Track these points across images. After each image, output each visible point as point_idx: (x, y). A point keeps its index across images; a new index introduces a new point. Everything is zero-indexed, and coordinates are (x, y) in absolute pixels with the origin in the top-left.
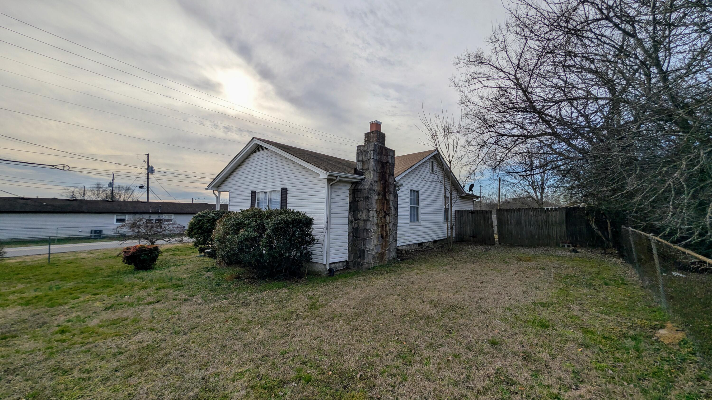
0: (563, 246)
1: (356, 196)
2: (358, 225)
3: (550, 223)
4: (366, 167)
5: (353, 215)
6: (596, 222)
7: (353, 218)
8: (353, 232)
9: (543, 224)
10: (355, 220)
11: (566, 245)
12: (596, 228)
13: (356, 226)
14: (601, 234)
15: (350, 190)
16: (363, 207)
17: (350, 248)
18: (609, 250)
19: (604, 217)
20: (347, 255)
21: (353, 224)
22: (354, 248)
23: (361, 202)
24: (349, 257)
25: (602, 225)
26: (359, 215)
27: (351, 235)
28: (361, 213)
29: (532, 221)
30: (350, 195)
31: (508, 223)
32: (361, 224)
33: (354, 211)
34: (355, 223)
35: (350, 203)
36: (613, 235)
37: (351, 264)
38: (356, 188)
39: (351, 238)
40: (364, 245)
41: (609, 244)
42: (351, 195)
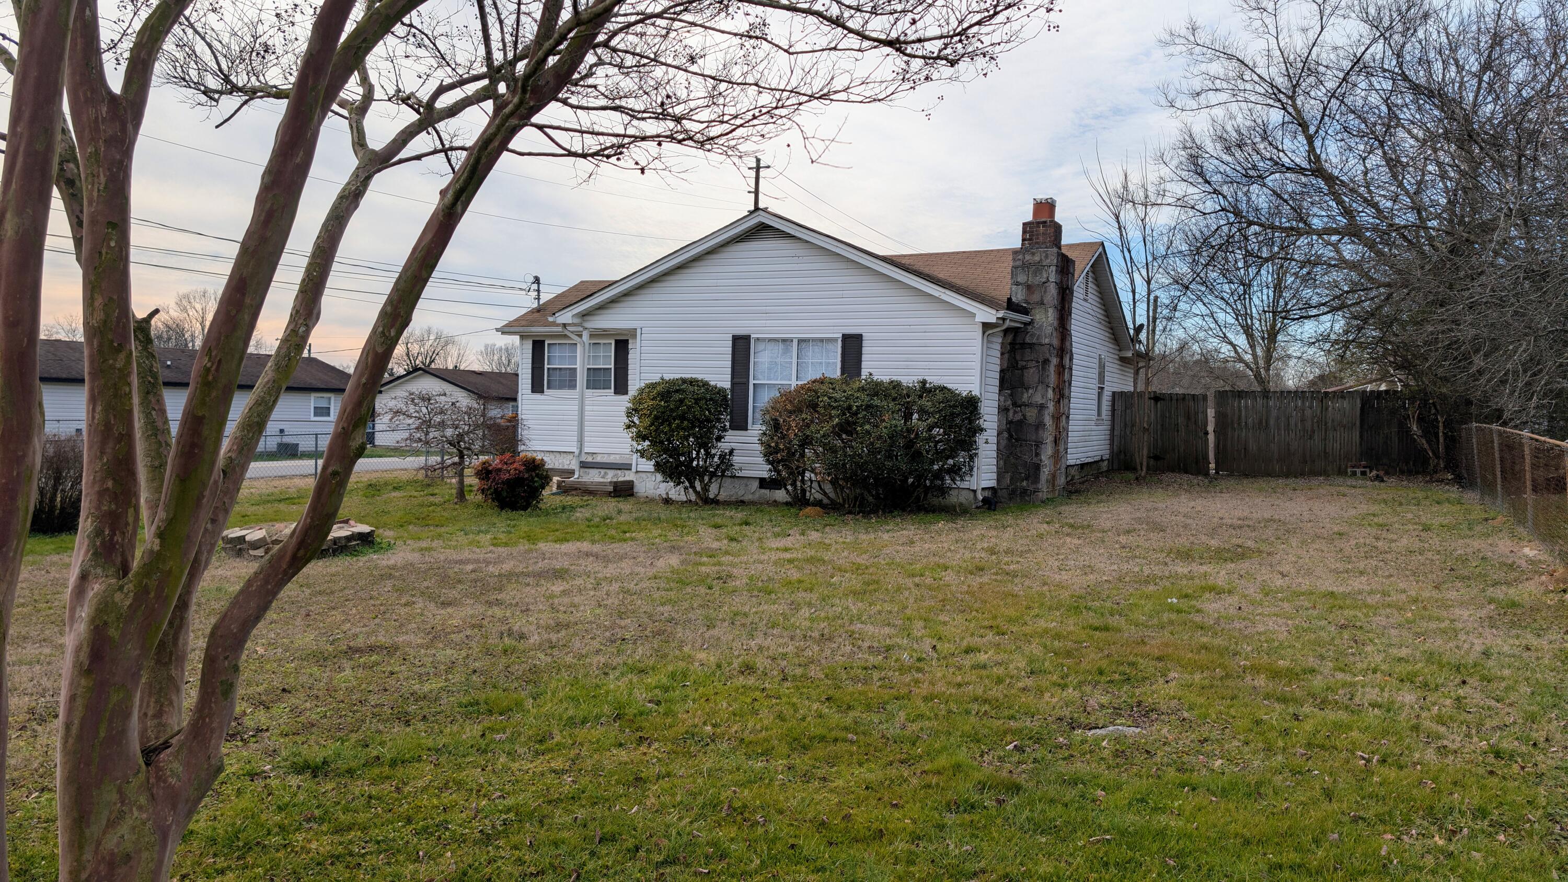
0: (1354, 474)
1: (1018, 357)
2: (1024, 416)
3: (1330, 424)
4: (1036, 297)
5: (1011, 395)
6: (1421, 420)
7: (1009, 402)
8: (1009, 431)
9: (1316, 428)
10: (1015, 404)
11: (1358, 471)
12: (1420, 433)
13: (1018, 417)
14: (1426, 446)
15: (1002, 344)
16: (1036, 380)
17: (1002, 462)
18: (1436, 476)
19: (1433, 411)
20: (995, 476)
21: (1011, 414)
22: (1013, 461)
23: (1032, 371)
24: (998, 480)
25: (1429, 430)
26: (1025, 396)
27: (1006, 435)
28: (1031, 391)
29: (1292, 422)
30: (1002, 354)
31: (1239, 424)
32: (1031, 414)
33: (1012, 388)
34: (1015, 412)
35: (1002, 371)
36: (1447, 447)
37: (1003, 494)
38: (1019, 340)
39: (1004, 443)
40: (1037, 455)
41: (1438, 464)
42: (1006, 356)
